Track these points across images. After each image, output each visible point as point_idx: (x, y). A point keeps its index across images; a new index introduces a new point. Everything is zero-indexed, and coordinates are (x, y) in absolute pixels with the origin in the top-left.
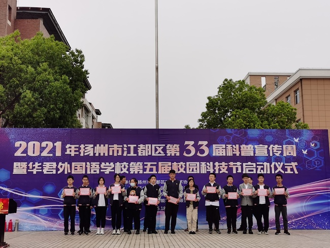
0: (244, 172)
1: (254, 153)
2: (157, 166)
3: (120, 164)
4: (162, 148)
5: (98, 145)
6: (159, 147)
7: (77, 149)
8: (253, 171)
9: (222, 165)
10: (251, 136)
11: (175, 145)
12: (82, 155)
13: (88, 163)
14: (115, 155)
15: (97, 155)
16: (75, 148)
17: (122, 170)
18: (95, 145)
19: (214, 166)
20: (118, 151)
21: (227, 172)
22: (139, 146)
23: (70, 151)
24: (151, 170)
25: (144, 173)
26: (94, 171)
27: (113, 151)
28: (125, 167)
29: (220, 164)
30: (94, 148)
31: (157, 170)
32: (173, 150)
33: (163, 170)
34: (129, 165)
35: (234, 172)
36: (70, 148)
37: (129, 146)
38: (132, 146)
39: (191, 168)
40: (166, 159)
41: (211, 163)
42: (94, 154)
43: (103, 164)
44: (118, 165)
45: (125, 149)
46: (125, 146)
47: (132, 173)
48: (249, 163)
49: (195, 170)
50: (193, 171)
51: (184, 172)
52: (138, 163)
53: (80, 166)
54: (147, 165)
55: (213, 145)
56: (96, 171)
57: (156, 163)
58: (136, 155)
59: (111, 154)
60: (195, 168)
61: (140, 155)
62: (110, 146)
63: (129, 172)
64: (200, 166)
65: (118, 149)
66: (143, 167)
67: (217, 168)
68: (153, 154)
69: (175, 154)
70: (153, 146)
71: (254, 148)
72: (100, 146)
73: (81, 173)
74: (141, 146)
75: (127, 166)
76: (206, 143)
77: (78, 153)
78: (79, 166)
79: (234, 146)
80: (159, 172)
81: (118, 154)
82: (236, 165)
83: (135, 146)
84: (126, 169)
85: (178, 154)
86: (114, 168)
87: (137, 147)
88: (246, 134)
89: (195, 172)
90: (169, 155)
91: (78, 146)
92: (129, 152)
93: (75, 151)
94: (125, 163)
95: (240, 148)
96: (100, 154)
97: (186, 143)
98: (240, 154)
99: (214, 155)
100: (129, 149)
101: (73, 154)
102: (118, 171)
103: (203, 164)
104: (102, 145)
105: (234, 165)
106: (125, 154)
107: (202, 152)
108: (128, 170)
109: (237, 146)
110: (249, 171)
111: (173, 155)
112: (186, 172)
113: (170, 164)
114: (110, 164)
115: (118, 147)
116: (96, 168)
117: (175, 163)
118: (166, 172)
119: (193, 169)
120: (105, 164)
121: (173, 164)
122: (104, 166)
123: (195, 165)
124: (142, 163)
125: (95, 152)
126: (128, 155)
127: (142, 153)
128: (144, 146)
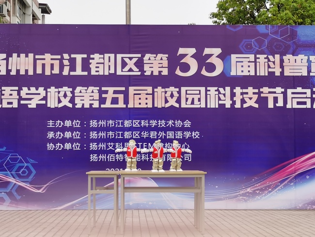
0: (289, 106)
1: (309, 71)
2: (126, 94)
3: (57, 90)
4: (135, 60)
5: (15, 55)
6: (131, 59)
8: (305, 103)
9: (247, 93)
10: (303, 39)
11: (160, 56)
14: (48, 73)
17: (60, 101)
18: (9, 55)
19: (233, 95)
20: (52, 66)
21: (256, 106)
22: (92, 56)
24: (115, 101)
25: (102, 106)
26: (9, 103)
27: (44, 65)
28: (65, 96)
29: (245, 91)
30: (7, 59)
31: (126, 101)
32: (157, 64)
33: (137, 101)
34: (73, 93)
35: (271, 105)
37: (73, 56)
38: (79, 58)
39: (190, 98)
40: (142, 80)
41: (228, 89)
42: (8, 71)
43: (25, 90)
44: (53, 93)
45: (66, 62)
46: (66, 56)
47: (79, 106)
48: (299, 90)
49: (196, 101)
50: (193, 103)
51: (177, 105)
52: (91, 88)
54: (106, 92)
55: (233, 56)
56: (11, 103)
57: (123, 89)
58: (86, 73)
59: (39, 71)
60: (196, 97)
61: (93, 73)
62: (37, 57)
63: (74, 104)
64: (206, 95)
65: (53, 62)
66: (100, 96)
67: (238, 99)
68: (119, 73)
69: (160, 72)
70: (119, 56)
71: (309, 62)
72: (19, 56)
74: (97, 57)
75: (69, 95)
76: (217, 51)
79: (271, 57)
80: (130, 106)
81: (53, 72)
82: (275, 93)
83: (85, 56)
84: (68, 99)
85: (165, 72)
86: (45, 98)
87: (89, 58)
88: (294, 34)
89: (197, 105)
90: (148, 73)
92: (73, 68)
94: (65, 89)
95: (282, 61)
96: (18, 71)
97: (182, 51)
98: (282, 73)
99: (233, 73)
100: (73, 62)
102: (52, 104)
103: (213, 90)
104: (23, 55)
105: (270, 92)
106: (66, 72)
107: (211, 68)
108: (72, 101)
109: (277, 57)
110: (298, 103)
111: (156, 73)
112: (180, 105)
113: (149, 89)
114: (37, 89)
115: (52, 59)
116: (11, 97)
117: (160, 88)
118: (143, 106)
119: (193, 99)
120: (29, 89)
121: (155, 90)
122: (27, 94)
123: (198, 92)
124: (98, 88)
125: (10, 68)
126: (72, 73)
127: (97, 69)
128: (102, 56)
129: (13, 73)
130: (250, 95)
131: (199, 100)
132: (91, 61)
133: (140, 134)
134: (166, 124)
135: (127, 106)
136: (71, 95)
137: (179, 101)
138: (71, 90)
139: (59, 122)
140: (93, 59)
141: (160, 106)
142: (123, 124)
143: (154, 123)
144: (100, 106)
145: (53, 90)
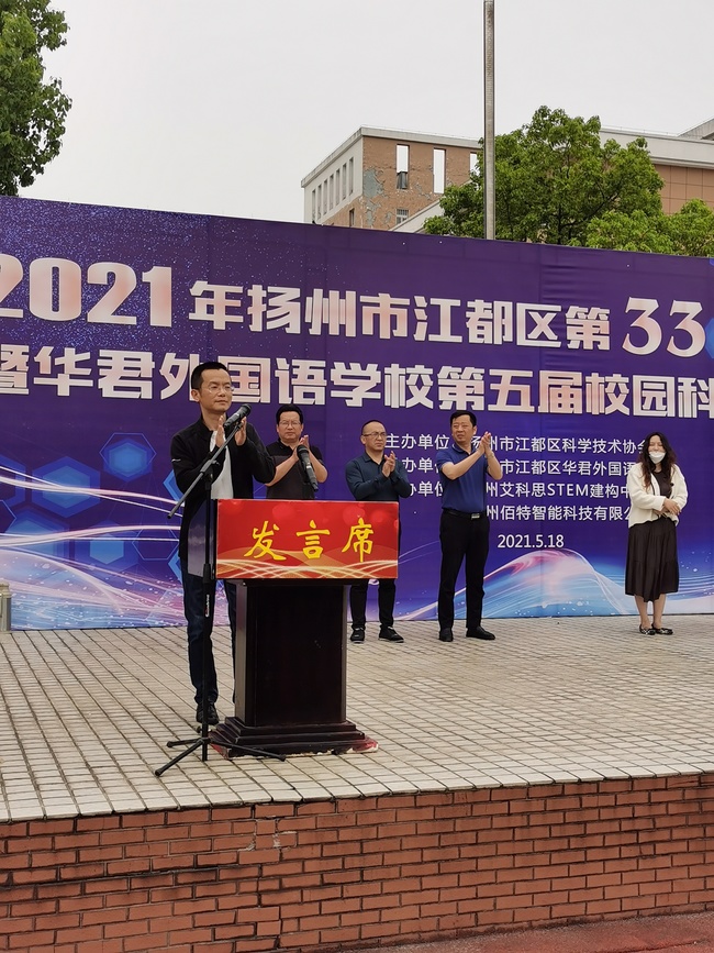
2: (534, 384)
3: (403, 371)
4: (550, 317)
5: (318, 292)
6: (543, 313)
7: (237, 303)
11: (595, 311)
12: (256, 326)
13: (282, 362)
14: (385, 334)
16: (229, 296)
17: (409, 395)
18: (306, 293)
20: (393, 319)
22: (470, 304)
23: (210, 309)
24: (514, 398)
25: (491, 408)
26: (306, 395)
27: (376, 317)
28: (420, 384)
30: (302, 300)
31: (535, 401)
32: (589, 327)
33: (555, 401)
34: (434, 377)
36: (208, 294)
37: (434, 301)
38: (446, 305)
39: (649, 396)
40: (564, 359)
42: (305, 326)
43: (339, 369)
44: (395, 376)
45: (421, 314)
46: (420, 301)
47: (446, 406)
49: (659, 404)
50: (653, 407)
51: (626, 411)
52: (469, 371)
53: (251, 374)
54: (498, 379)
56: (312, 395)
57: (529, 374)
58: (459, 339)
59: (368, 329)
60: (660, 396)
61: (473, 339)
62: (363, 299)
63: (437, 402)
64: (677, 392)
65: (395, 311)
66: (487, 387)
68: (521, 341)
69: (596, 343)
70: (522, 307)
72: (326, 295)
73: (256, 400)
74: (479, 304)
75: (428, 382)
76: (695, 308)
77: (240, 319)
78: (245, 370)
80: (543, 409)
81: (396, 333)
83: (457, 303)
84: (425, 390)
85: (605, 345)
86: (380, 388)
87: (464, 308)
89: (660, 411)
90: (574, 345)
91: (239, 290)
92: (434, 327)
93: (230, 310)
94: (420, 369)
96: (325, 327)
97: (634, 304)
100: (434, 313)
101: (220, 321)
102: (394, 399)
103: (687, 382)
106: (420, 335)
107: (685, 340)
108: (433, 394)
111: (588, 346)
112: (631, 411)
113: (577, 377)
114: (364, 368)
115: (392, 306)
116: (310, 382)
117: (595, 375)
118: (566, 410)
119: (654, 399)
120: (348, 367)
121: (588, 379)
122: (343, 377)
123: (662, 386)
124: (483, 371)
125: (308, 320)
126: (432, 338)
127: (481, 332)
128: (489, 305)
129: (315, 330)
131: (665, 401)
132: (468, 314)
133: (561, 467)
134: (608, 446)
135: (536, 409)
136: (431, 383)
137: (629, 402)
138: (430, 371)
139: (407, 437)
140: (473, 310)
141: (595, 412)
142: (529, 444)
143: (585, 444)
144: (486, 407)
145: (394, 370)
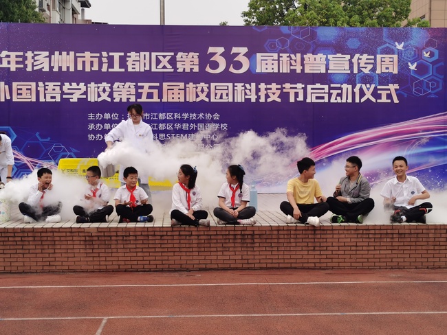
0: (308, 100)
1: (327, 69)
2: (160, 89)
3: (96, 85)
4: (168, 58)
5: (57, 53)
6: (164, 57)
7: (21, 59)
8: (323, 98)
9: (271, 89)
10: (322, 39)
11: (191, 54)
12: (29, 69)
13: (41, 84)
14: (88, 69)
15: (56, 69)
16: (17, 56)
17: (99, 96)
18: (52, 53)
19: (258, 90)
20: (92, 63)
21: (279, 100)
22: (128, 54)
23: (9, 62)
24: (150, 95)
25: (139, 100)
26: (52, 97)
27: (84, 63)
28: (104, 91)
29: (269, 86)
30: (49, 57)
31: (160, 96)
32: (188, 61)
34: (111, 88)
35: (292, 100)
36: (8, 56)
37: (111, 54)
38: (117, 55)
39: (219, 93)
40: (175, 77)
41: (253, 85)
42: (51, 68)
43: (67, 85)
44: (93, 88)
45: (104, 60)
46: (105, 54)
47: (117, 100)
48: (318, 85)
49: (224, 96)
50: (221, 98)
51: (207, 100)
52: (128, 84)
53: (27, 89)
54: (142, 87)
55: (258, 54)
56: (54, 97)
57: (158, 84)
58: (123, 70)
59: (80, 68)
60: (225, 93)
61: (130, 69)
62: (78, 55)
63: (113, 99)
64: (234, 90)
65: (92, 59)
66: (137, 91)
67: (262, 94)
68: (154, 69)
69: (191, 69)
70: (154, 54)
71: (327, 60)
72: (60, 54)
73: (29, 100)
74: (133, 54)
75: (108, 90)
76: (244, 50)
77: (22, 66)
78: (24, 88)
79: (293, 56)
80: (164, 100)
81: (93, 69)
82: (296, 88)
83: (122, 54)
84: (107, 93)
85: (196, 69)
86: (86, 93)
87: (126, 56)
88: (314, 35)
89: (225, 100)
90: (180, 70)
91: (21, 54)
92: (111, 65)
93: (17, 63)
94: (104, 84)
95: (303, 59)
96: (60, 68)
97: (211, 50)
98: (303, 70)
99: (258, 70)
100: (111, 59)
101: (13, 67)
102: (92, 98)
103: (239, 86)
104: (64, 53)
105: (291, 88)
106: (104, 69)
107: (238, 65)
108: (111, 95)
109: (299, 55)
110: (317, 98)
111: (188, 70)
112: (210, 100)
113: (182, 85)
114: (78, 85)
115: (91, 57)
116: (54, 92)
117: (191, 84)
118: (176, 100)
119: (222, 94)
120: (71, 85)
121: (187, 86)
122: (69, 89)
123: (226, 88)
124: (135, 84)
125: (52, 65)
126: (110, 70)
127: (134, 66)
128: (138, 54)
130: (274, 90)
131: (227, 95)
132: (128, 59)
133: (173, 126)
134: (197, 116)
135: (161, 100)
136: (110, 90)
137: (208, 96)
138: (109, 85)
139: (99, 114)
140: (130, 57)
141: (191, 101)
142: (157, 116)
143: (186, 116)
144: (136, 100)
145: (92, 85)
